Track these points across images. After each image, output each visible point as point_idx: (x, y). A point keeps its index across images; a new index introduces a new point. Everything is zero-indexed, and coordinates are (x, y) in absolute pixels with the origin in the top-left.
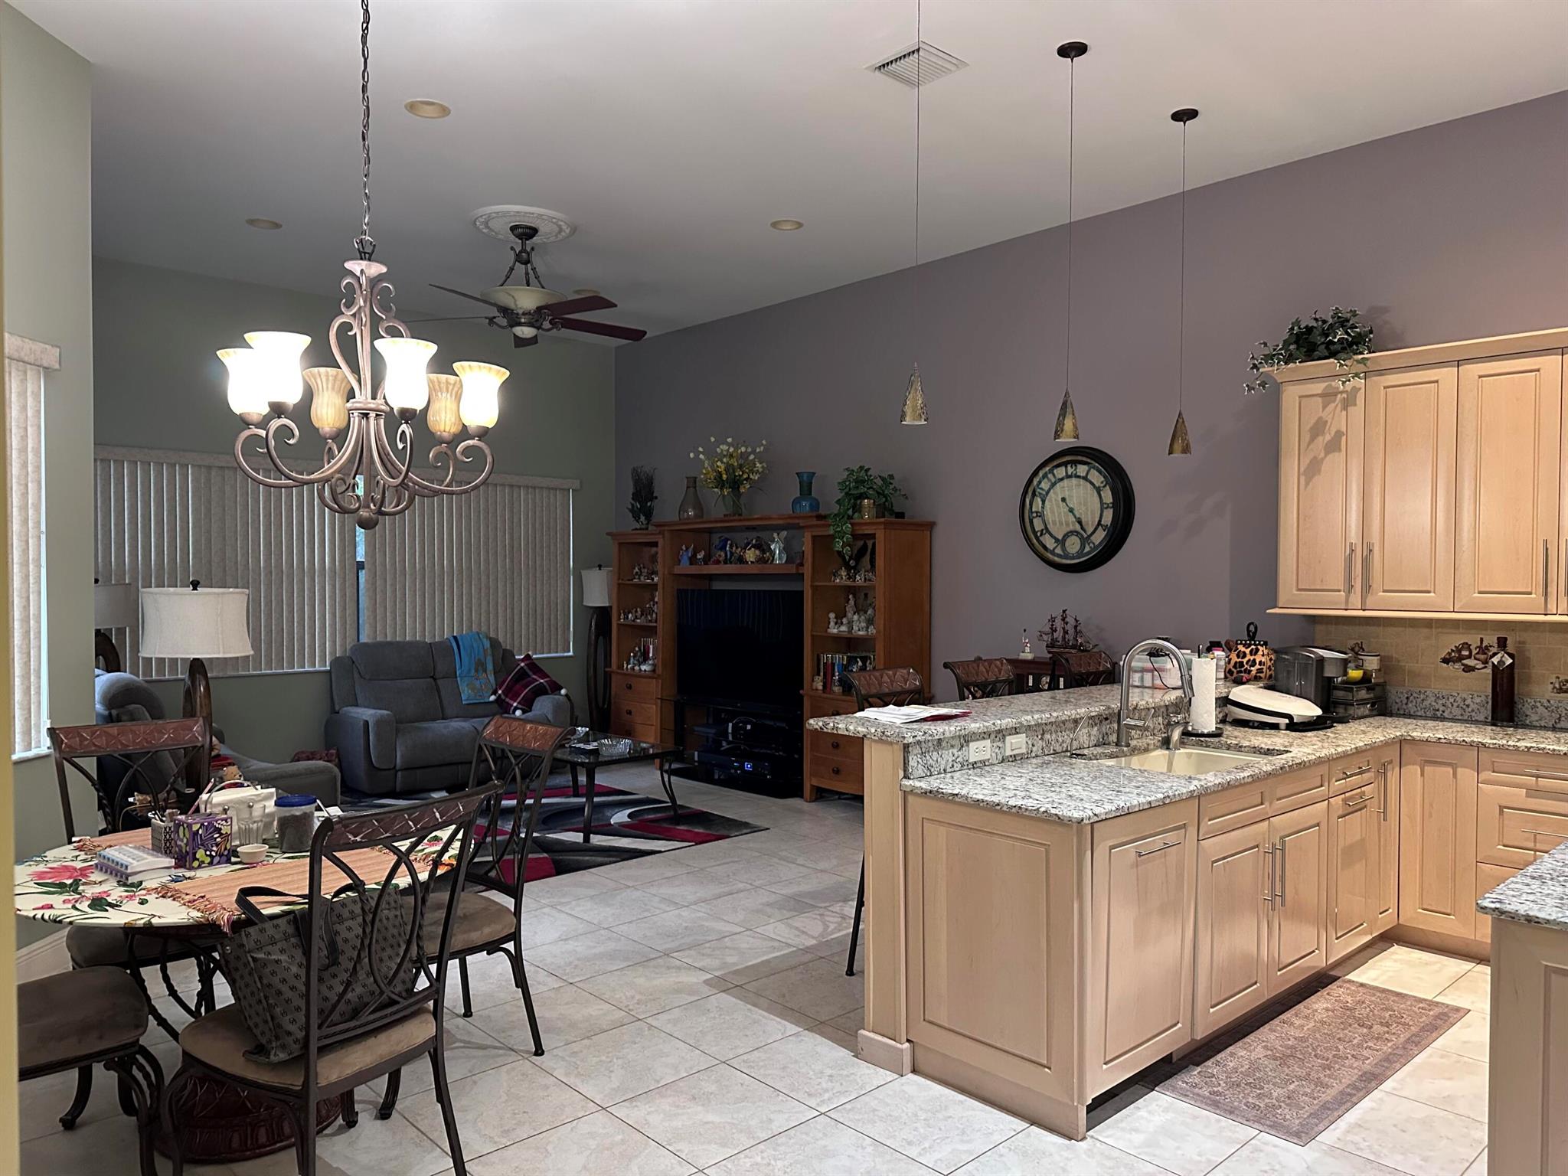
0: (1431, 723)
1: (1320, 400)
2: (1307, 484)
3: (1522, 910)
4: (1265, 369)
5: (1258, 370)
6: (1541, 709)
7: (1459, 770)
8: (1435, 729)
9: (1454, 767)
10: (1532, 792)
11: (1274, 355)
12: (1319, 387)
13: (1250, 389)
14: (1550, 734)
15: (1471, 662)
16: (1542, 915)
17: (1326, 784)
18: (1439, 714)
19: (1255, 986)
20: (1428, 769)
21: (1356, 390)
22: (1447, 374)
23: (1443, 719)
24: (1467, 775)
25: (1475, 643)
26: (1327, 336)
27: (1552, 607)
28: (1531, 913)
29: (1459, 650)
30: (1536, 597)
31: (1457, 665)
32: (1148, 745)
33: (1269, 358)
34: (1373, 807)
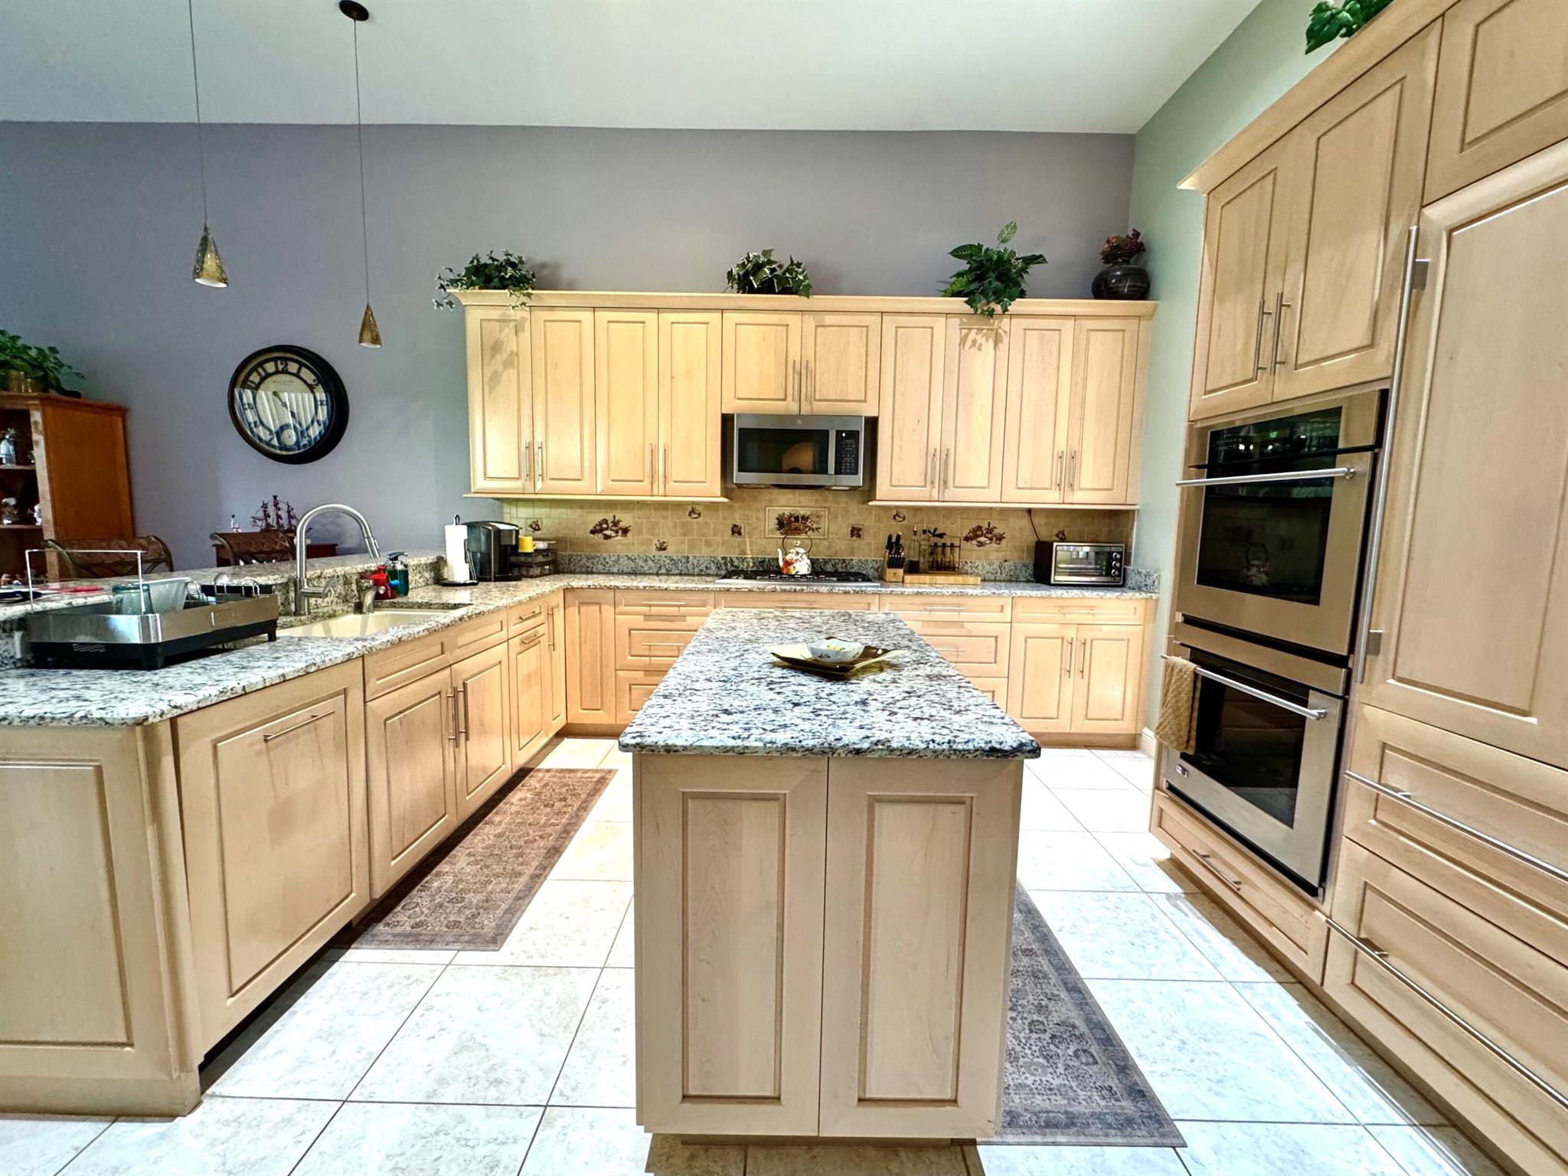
0: (584, 576)
1: (498, 324)
2: (490, 393)
3: (661, 740)
4: (451, 290)
5: (445, 290)
6: (650, 562)
7: (603, 607)
8: (587, 580)
9: (600, 604)
10: (648, 617)
11: (459, 280)
12: (495, 314)
13: (439, 305)
14: (656, 577)
15: (608, 532)
16: (680, 742)
17: (505, 628)
18: (589, 570)
19: (444, 819)
20: (583, 608)
21: (524, 319)
22: (586, 316)
23: (592, 573)
24: (608, 610)
25: (610, 519)
26: (500, 272)
27: (655, 491)
28: (670, 742)
29: (600, 524)
30: (647, 483)
31: (600, 535)
32: (335, 611)
33: (454, 282)
34: (545, 642)
